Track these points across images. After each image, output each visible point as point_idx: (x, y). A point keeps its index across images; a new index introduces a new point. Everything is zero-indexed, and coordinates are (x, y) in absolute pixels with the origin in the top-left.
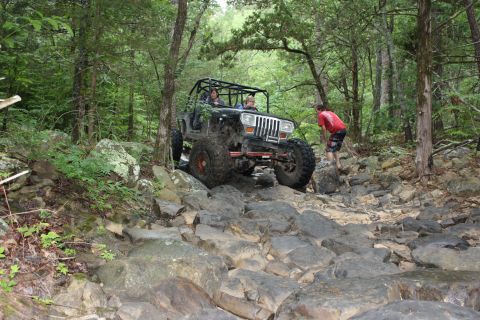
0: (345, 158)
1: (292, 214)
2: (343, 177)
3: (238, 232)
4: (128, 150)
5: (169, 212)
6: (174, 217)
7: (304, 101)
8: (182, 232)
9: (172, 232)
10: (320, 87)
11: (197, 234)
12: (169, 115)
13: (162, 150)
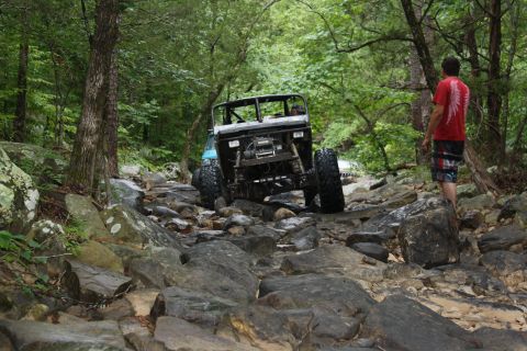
0: (469, 195)
1: (362, 303)
2: (465, 233)
3: (246, 335)
4: (16, 158)
5: (97, 289)
6: (109, 301)
7: (385, 76)
8: (126, 332)
9: (104, 330)
10: (421, 46)
11: (158, 337)
12: (105, 88)
13: (88, 161)
